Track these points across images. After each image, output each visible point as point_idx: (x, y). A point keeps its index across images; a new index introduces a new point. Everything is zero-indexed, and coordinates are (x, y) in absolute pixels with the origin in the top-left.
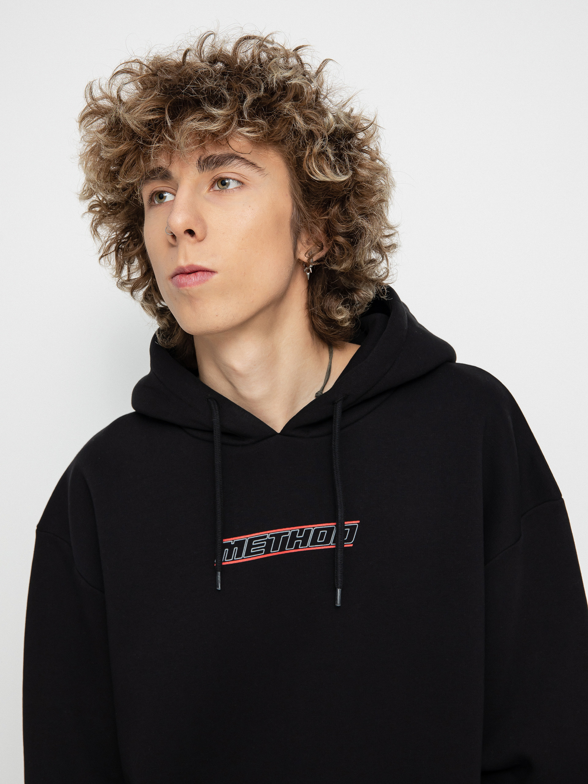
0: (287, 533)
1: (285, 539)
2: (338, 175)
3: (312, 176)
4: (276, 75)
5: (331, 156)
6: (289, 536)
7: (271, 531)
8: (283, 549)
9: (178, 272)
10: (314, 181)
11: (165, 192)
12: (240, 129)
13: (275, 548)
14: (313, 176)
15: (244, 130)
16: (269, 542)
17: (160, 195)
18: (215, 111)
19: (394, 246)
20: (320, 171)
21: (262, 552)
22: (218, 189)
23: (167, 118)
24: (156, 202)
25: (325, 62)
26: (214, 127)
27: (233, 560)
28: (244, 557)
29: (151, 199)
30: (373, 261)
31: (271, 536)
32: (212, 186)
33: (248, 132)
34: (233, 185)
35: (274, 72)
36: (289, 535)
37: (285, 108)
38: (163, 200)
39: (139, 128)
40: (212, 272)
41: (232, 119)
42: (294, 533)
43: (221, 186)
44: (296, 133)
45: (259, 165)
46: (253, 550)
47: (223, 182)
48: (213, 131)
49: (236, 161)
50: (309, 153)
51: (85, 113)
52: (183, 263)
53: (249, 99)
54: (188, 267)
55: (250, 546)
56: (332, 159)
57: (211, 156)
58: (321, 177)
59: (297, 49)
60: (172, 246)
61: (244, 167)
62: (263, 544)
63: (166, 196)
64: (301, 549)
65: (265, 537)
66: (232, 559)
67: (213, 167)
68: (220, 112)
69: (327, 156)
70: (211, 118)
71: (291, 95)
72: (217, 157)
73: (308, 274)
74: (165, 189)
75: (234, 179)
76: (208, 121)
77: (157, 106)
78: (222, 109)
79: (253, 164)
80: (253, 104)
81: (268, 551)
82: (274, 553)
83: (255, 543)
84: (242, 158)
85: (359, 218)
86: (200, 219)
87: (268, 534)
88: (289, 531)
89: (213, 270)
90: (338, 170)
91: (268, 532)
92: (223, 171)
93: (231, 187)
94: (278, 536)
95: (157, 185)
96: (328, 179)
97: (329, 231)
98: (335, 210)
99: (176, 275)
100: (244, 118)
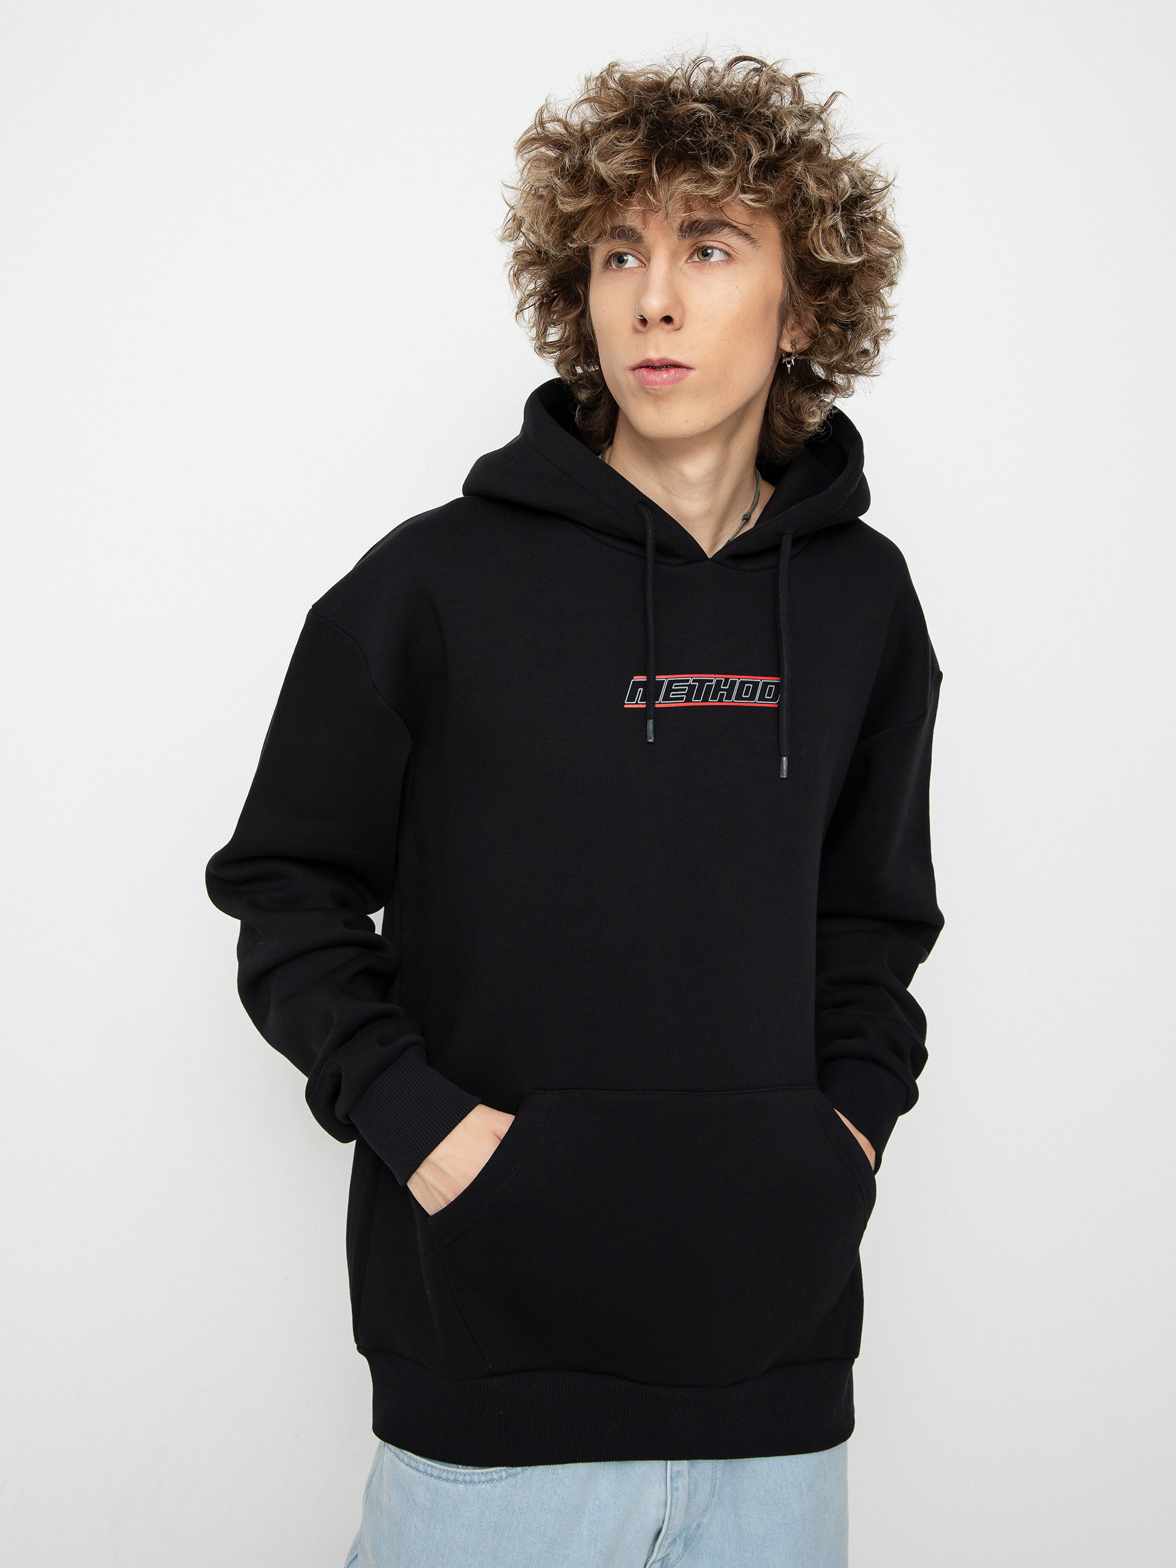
0: (711, 681)
1: (710, 687)
2: (848, 255)
3: (816, 255)
4: (789, 127)
5: (842, 231)
6: (713, 685)
7: (695, 675)
8: (705, 700)
9: (644, 365)
10: (818, 262)
11: (626, 254)
12: (742, 196)
13: (698, 697)
14: (818, 254)
15: (747, 197)
16: (692, 687)
17: (620, 259)
18: (716, 172)
19: (888, 331)
20: (828, 249)
21: (682, 699)
22: (698, 260)
23: (655, 175)
24: (614, 266)
25: (834, 95)
26: (713, 191)
27: (637, 703)
28: (662, 702)
29: (607, 263)
30: (865, 352)
31: (694, 681)
32: (691, 257)
33: (751, 200)
34: (717, 256)
35: (788, 123)
36: (714, 683)
37: (796, 170)
38: (623, 264)
39: (615, 182)
40: (688, 368)
41: (735, 181)
42: (719, 682)
43: (701, 257)
44: (805, 202)
45: (753, 236)
46: (673, 695)
47: (704, 253)
48: (711, 197)
49: (726, 230)
50: (817, 226)
51: (525, 138)
52: (654, 355)
53: (755, 159)
54: (659, 360)
55: (669, 689)
56: (843, 235)
57: (697, 221)
58: (827, 257)
59: (799, 76)
60: (637, 331)
61: (736, 238)
62: (685, 690)
63: (627, 260)
64: (726, 702)
65: (688, 681)
66: (635, 702)
67: (697, 235)
68: (722, 172)
69: (837, 231)
70: (711, 180)
71: (802, 152)
72: (704, 223)
73: (789, 366)
74: (625, 250)
75: (721, 250)
76: (707, 184)
77: (641, 157)
78: (723, 168)
79: (746, 235)
80: (758, 165)
81: (689, 700)
82: (696, 702)
83: (675, 686)
84: (735, 227)
85: (865, 308)
86: (677, 301)
87: (691, 678)
88: (714, 678)
89: (691, 367)
90: (848, 248)
91: (692, 675)
92: (709, 241)
93: (713, 259)
94: (702, 683)
95: (619, 246)
96: (836, 261)
97: (824, 318)
98: (834, 294)
99: (640, 367)
100: (749, 182)
